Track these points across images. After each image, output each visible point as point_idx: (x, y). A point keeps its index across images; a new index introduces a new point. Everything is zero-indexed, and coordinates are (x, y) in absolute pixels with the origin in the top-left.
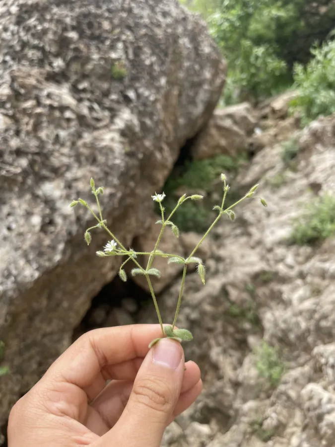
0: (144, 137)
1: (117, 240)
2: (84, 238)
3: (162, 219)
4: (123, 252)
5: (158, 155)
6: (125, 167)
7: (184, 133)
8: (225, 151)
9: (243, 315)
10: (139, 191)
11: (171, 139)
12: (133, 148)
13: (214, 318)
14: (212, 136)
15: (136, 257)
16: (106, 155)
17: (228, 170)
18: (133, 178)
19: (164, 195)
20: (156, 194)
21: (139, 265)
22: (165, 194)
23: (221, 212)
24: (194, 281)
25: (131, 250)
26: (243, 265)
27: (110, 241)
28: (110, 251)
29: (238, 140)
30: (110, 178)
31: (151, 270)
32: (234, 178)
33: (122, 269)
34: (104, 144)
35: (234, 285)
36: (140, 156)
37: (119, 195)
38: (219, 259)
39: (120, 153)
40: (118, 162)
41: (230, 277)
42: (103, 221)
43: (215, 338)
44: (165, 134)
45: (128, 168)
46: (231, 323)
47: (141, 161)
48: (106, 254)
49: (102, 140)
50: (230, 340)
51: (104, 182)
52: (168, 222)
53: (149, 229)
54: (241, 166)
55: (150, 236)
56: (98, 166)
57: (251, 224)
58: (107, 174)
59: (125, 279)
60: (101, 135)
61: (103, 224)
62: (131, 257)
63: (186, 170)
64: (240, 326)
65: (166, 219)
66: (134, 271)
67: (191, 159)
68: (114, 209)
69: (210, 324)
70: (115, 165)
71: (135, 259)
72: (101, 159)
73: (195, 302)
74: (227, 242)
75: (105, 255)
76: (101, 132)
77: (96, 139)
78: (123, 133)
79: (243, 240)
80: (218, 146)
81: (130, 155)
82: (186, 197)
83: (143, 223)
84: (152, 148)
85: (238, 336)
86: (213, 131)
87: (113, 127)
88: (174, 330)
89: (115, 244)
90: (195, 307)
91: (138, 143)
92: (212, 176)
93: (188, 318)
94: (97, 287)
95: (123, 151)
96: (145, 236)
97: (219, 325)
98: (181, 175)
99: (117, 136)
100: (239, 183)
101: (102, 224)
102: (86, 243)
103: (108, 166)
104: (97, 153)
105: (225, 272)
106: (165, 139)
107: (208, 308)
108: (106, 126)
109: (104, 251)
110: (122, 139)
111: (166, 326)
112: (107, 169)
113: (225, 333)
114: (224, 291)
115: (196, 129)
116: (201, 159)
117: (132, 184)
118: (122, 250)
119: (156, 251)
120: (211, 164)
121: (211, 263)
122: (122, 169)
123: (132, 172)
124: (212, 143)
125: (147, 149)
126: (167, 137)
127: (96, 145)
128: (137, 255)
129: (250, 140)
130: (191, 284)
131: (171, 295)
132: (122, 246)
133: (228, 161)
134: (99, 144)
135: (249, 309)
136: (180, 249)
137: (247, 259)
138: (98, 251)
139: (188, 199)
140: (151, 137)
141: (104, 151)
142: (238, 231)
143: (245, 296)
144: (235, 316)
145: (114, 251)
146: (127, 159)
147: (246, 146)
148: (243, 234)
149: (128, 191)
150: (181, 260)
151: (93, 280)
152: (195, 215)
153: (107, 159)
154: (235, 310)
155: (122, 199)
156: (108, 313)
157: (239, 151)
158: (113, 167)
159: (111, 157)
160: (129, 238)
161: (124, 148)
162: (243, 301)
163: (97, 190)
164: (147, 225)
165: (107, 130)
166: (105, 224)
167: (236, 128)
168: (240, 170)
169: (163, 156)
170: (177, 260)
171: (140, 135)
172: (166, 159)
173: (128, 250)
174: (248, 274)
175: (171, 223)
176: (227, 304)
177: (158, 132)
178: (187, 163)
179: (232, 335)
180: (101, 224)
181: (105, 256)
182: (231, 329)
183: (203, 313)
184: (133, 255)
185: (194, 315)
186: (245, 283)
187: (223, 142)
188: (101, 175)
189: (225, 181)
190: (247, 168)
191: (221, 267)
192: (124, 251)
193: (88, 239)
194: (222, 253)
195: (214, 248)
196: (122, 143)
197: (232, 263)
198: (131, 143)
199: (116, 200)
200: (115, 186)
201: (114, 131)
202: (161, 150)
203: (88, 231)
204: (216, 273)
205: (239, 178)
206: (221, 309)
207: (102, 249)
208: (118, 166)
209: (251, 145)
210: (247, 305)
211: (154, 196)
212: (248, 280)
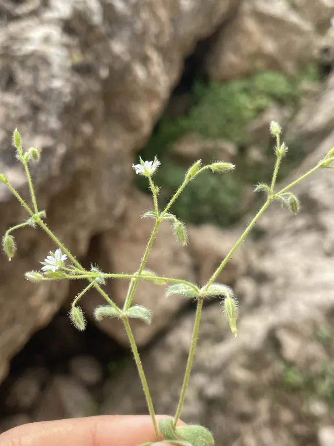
0: (111, 35)
1: (66, 250)
2: (2, 247)
3: (153, 209)
4: (78, 272)
5: (140, 72)
6: (72, 94)
7: (192, 28)
8: (274, 64)
9: (310, 386)
10: (102, 143)
11: (166, 39)
12: (89, 58)
13: (254, 394)
14: (247, 34)
15: (104, 283)
16: (35, 69)
17: (280, 101)
18: (89, 116)
19: (157, 163)
20: (141, 160)
21: (109, 300)
22: (159, 159)
23: (270, 197)
24: (212, 321)
25: (93, 269)
26: (310, 289)
27: (54, 253)
28: (54, 271)
29: (299, 41)
30: (42, 117)
31: (133, 308)
32: (292, 119)
33: (76, 306)
34: (29, 48)
35: (291, 328)
36: (104, 73)
37: (61, 150)
38: (261, 278)
39: (62, 67)
40: (57, 84)
41: (285, 312)
42: (39, 213)
43: (256, 432)
44: (153, 29)
45: (78, 97)
46: (286, 404)
47: (105, 82)
48: (45, 276)
49: (27, 40)
50: (284, 436)
51: (31, 124)
52: (166, 216)
53: (123, 219)
54: (306, 93)
55: (126, 233)
56: (17, 93)
57: (326, 209)
58: (36, 109)
59: (81, 325)
60: (23, 29)
61: (39, 219)
62: (93, 283)
63: (196, 102)
64: (304, 409)
65: (162, 208)
66: (99, 312)
67: (206, 80)
68: (51, 179)
69: (246, 406)
70: (51, 90)
71: (102, 286)
72: (24, 78)
73: (215, 363)
74: (279, 243)
75: (44, 279)
76: (24, 24)
77: (13, 38)
78: (68, 27)
79: (310, 239)
80: (259, 54)
81: (83, 70)
82: (202, 166)
83: (111, 207)
84: (126, 57)
85: (301, 429)
86: (250, 24)
87: (48, 15)
88: (177, 428)
89: (64, 258)
90: (215, 373)
91: (99, 47)
92: (248, 114)
93: (201, 395)
94: (19, 335)
95: (69, 64)
96: (115, 234)
97: (263, 407)
98: (187, 113)
99: (55, 33)
100: (301, 127)
101: (36, 217)
102: (6, 257)
103: (38, 93)
104: (15, 66)
105: (275, 303)
106: (153, 40)
107: (241, 374)
108: (34, 13)
109: (42, 271)
110: (66, 39)
111: (163, 420)
112: (35, 98)
113: (274, 423)
114: (273, 341)
115: (216, 20)
116: (225, 81)
117: (87, 129)
118: (76, 270)
119: (144, 272)
120: (246, 91)
121: (247, 286)
122: (68, 99)
123: (87, 106)
124: (248, 48)
125: (116, 58)
126: (157, 36)
127: (13, 51)
128: (105, 279)
129: (323, 42)
130: (208, 327)
131: (168, 349)
132: (75, 261)
133: (280, 84)
134: (19, 50)
135: (323, 376)
136: (185, 258)
137: (317, 278)
138: (29, 270)
139: (206, 170)
140: (126, 34)
141: (30, 63)
142: (300, 222)
143: (315, 349)
144: (294, 389)
145: (61, 270)
146: (76, 79)
147: (316, 53)
148: (309, 228)
149: (79, 143)
150: (192, 289)
151: (12, 321)
152: (214, 191)
153: (36, 79)
154: (295, 378)
155: (67, 159)
156: (44, 387)
157: (302, 64)
158: (46, 95)
159: (43, 74)
160: (84, 237)
161: (70, 56)
162: (310, 361)
163: (26, 154)
164: (118, 211)
165: (36, 20)
166: (42, 218)
167: (294, 18)
168: (304, 100)
169: (149, 73)
170: (184, 290)
171: (103, 30)
172: (155, 79)
173: (88, 269)
174: (320, 307)
175: (173, 217)
176: (279, 367)
177: (139, 26)
178: (198, 87)
179: (289, 427)
180: (35, 219)
181: (44, 281)
182: (286, 416)
183: (231, 385)
184: (97, 279)
185: (214, 389)
186: (315, 325)
187: (270, 46)
188: (25, 111)
189: (278, 136)
190: (317, 97)
191: (266, 292)
192: (80, 272)
193: (11, 248)
194: (268, 265)
195: (253, 256)
196: (67, 46)
197: (288, 285)
198: (85, 46)
199: (55, 161)
200: (52, 134)
201: (50, 22)
202: (145, 60)
203: (10, 234)
204: (257, 304)
205: (301, 117)
206: (266, 376)
207: (38, 268)
208: (60, 94)
209: (326, 51)
210: (317, 368)
211: (138, 166)
212: (319, 317)
